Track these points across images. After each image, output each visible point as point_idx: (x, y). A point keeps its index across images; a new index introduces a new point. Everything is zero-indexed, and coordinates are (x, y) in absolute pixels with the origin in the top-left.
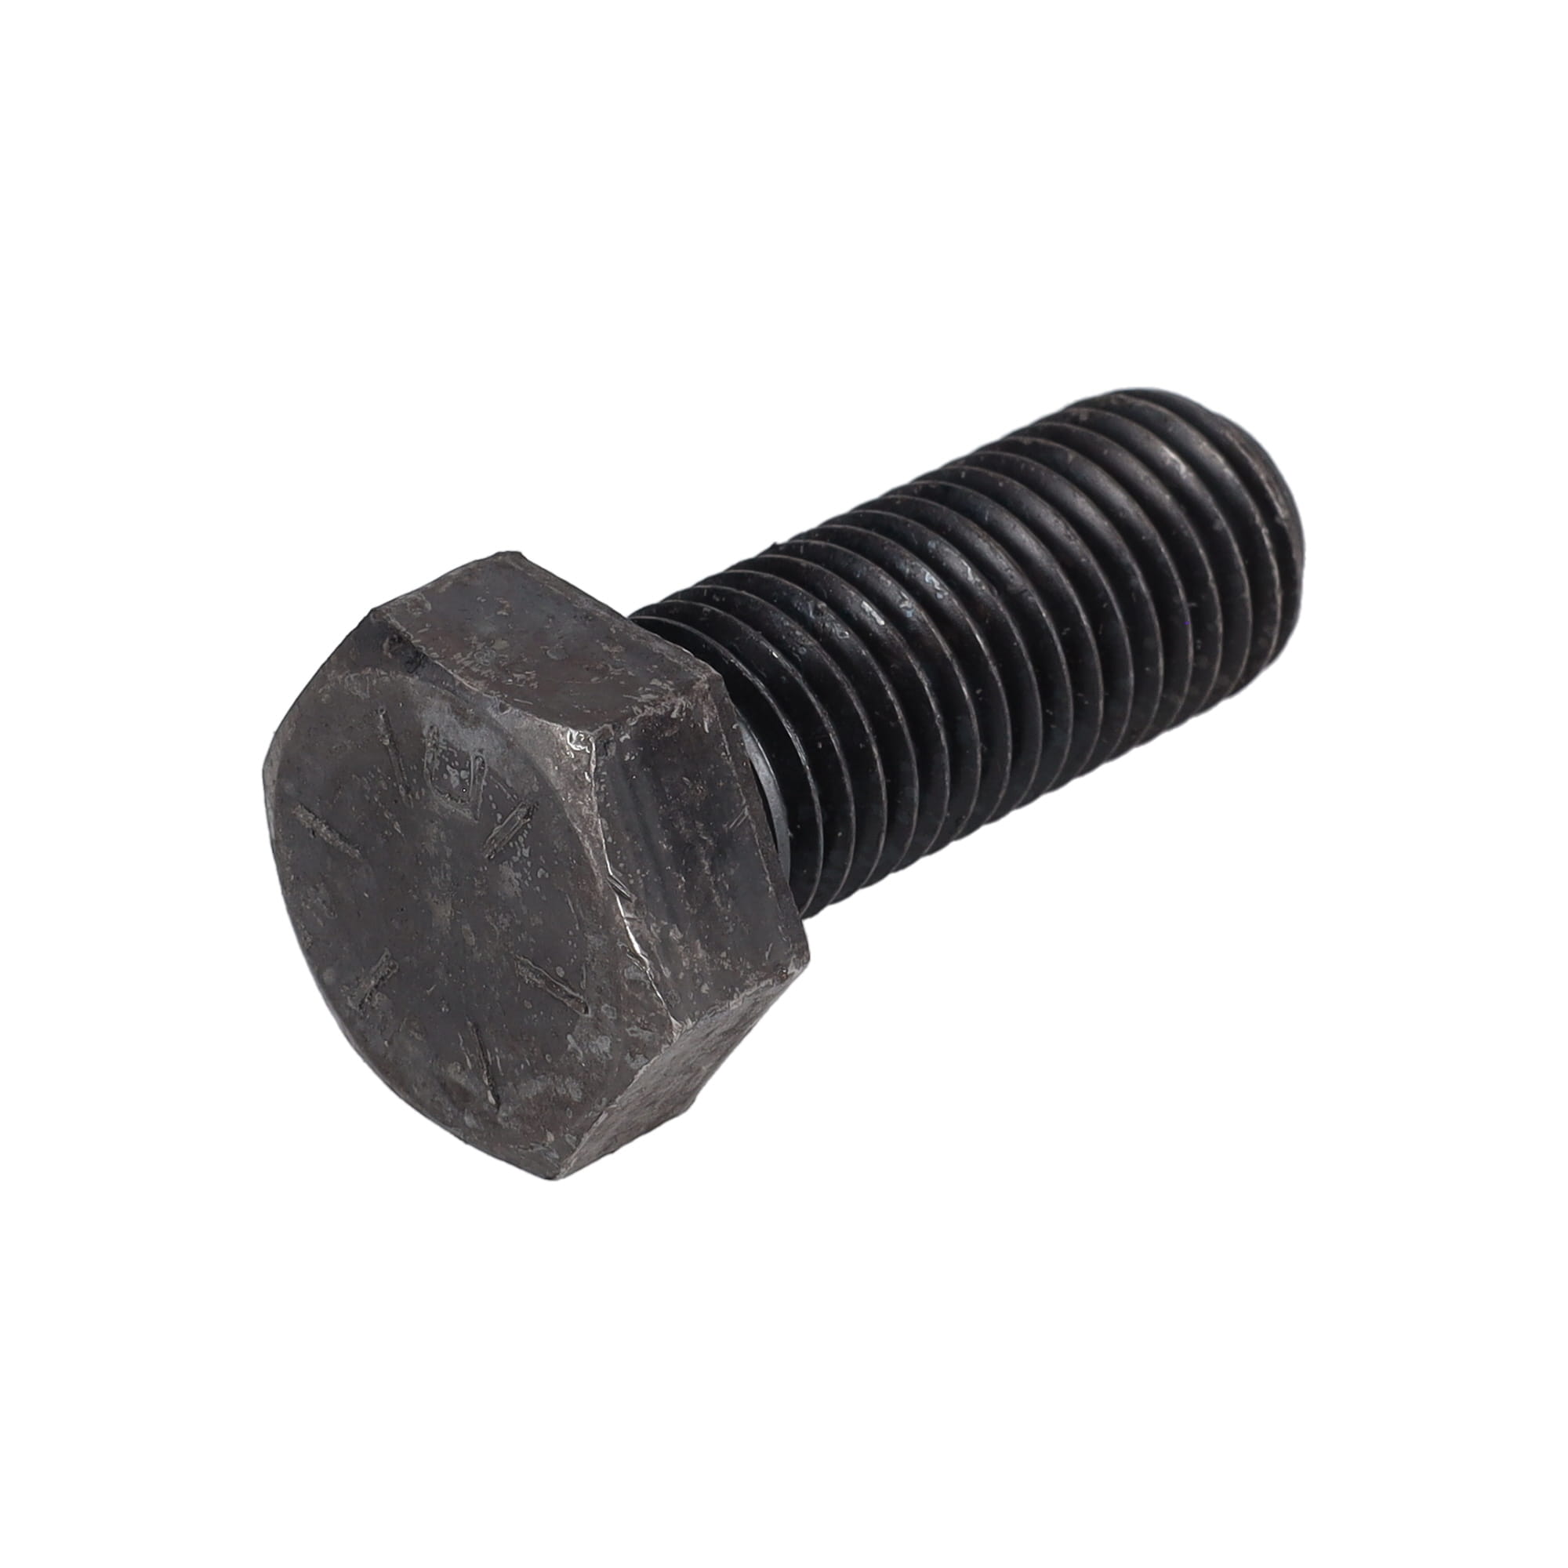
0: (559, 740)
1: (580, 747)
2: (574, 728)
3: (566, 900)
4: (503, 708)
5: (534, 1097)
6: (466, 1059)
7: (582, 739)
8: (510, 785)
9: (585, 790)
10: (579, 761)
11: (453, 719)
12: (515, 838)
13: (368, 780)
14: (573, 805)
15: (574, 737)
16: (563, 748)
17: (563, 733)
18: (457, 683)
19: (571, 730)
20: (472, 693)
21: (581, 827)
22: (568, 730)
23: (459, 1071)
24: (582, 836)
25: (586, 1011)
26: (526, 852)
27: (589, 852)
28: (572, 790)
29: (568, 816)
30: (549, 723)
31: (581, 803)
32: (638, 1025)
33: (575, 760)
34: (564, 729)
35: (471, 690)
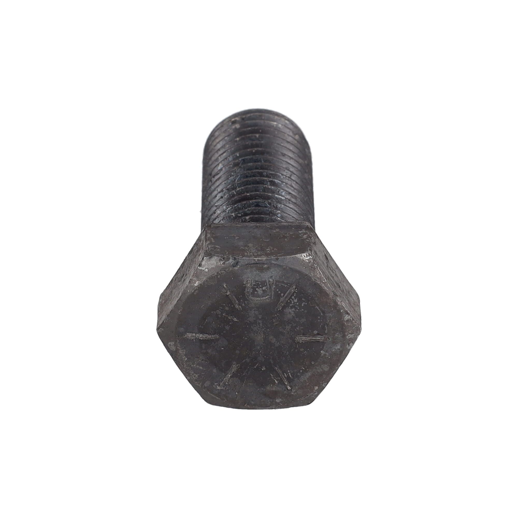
0: (301, 259)
1: (308, 258)
2: (304, 253)
3: (316, 308)
4: (277, 259)
5: (308, 379)
6: (275, 381)
7: (308, 255)
8: (286, 282)
9: (316, 269)
10: (310, 262)
11: (257, 272)
12: (291, 298)
13: (220, 310)
14: (314, 276)
15: (305, 256)
16: (303, 261)
17: (301, 256)
18: (256, 260)
19: (303, 254)
20: (264, 260)
21: (319, 281)
22: (302, 254)
23: (272, 386)
24: (320, 284)
25: (329, 339)
26: (296, 301)
27: (324, 287)
28: (312, 272)
29: (314, 280)
30: (295, 256)
31: (316, 274)
32: (350, 334)
33: (309, 262)
34: (301, 254)
35: (262, 259)
